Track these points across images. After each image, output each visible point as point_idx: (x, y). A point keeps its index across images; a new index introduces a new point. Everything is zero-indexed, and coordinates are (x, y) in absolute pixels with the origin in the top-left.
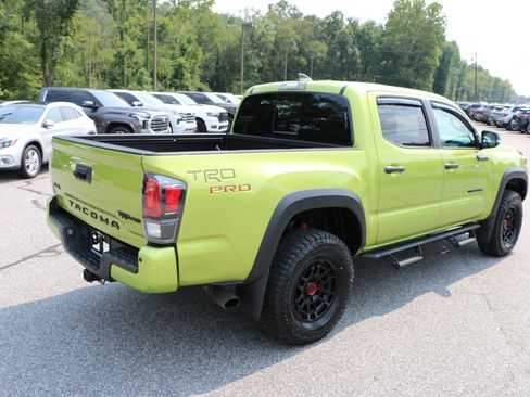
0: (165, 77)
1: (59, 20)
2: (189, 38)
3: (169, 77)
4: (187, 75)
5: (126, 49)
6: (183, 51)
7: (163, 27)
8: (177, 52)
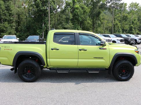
0: (127, 30)
1: (96, 17)
2: (135, 19)
3: (128, 30)
4: (133, 29)
5: (115, 23)
6: (133, 23)
7: (126, 17)
8: (131, 23)
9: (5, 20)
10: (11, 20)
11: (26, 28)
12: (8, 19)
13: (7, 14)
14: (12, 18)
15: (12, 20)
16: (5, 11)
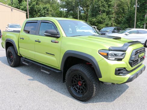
9: (104, 11)
10: (109, 11)
11: (126, 20)
12: (106, 10)
13: (106, 5)
14: (110, 10)
15: (111, 11)
16: (104, 3)
